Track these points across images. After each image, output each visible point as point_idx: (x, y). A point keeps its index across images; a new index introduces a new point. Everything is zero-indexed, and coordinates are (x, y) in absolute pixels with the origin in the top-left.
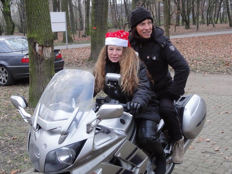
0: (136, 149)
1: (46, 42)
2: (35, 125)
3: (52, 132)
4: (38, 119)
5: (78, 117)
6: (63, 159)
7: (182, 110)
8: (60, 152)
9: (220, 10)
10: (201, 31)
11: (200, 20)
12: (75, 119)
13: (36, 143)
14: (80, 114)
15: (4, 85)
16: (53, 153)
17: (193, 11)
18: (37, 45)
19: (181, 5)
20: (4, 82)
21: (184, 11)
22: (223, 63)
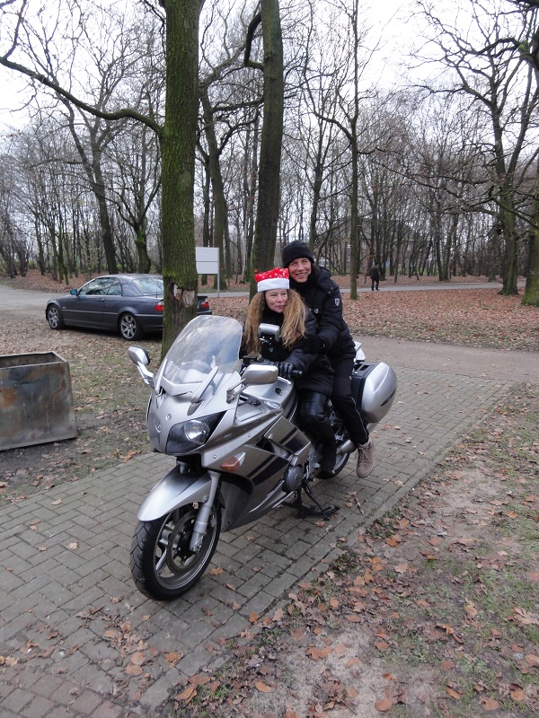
0: (295, 430)
2: (157, 388)
3: (180, 398)
4: (162, 380)
5: (215, 381)
6: (192, 436)
7: (362, 382)
8: (189, 426)
12: (211, 383)
14: (219, 376)
15: (129, 340)
16: (180, 426)
18: (176, 287)
20: (130, 335)
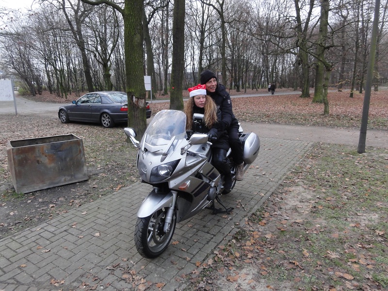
0: (213, 168)
1: (140, 95)
2: (143, 149)
3: (155, 153)
4: (145, 144)
5: (174, 143)
6: (162, 172)
7: (244, 142)
8: (158, 168)
9: (261, 79)
10: (247, 94)
11: (247, 85)
12: (172, 145)
13: (144, 161)
14: (176, 141)
15: (107, 127)
16: (155, 169)
17: (242, 79)
18: (134, 97)
19: (234, 75)
20: (107, 125)
21: (236, 79)
22: (265, 115)
